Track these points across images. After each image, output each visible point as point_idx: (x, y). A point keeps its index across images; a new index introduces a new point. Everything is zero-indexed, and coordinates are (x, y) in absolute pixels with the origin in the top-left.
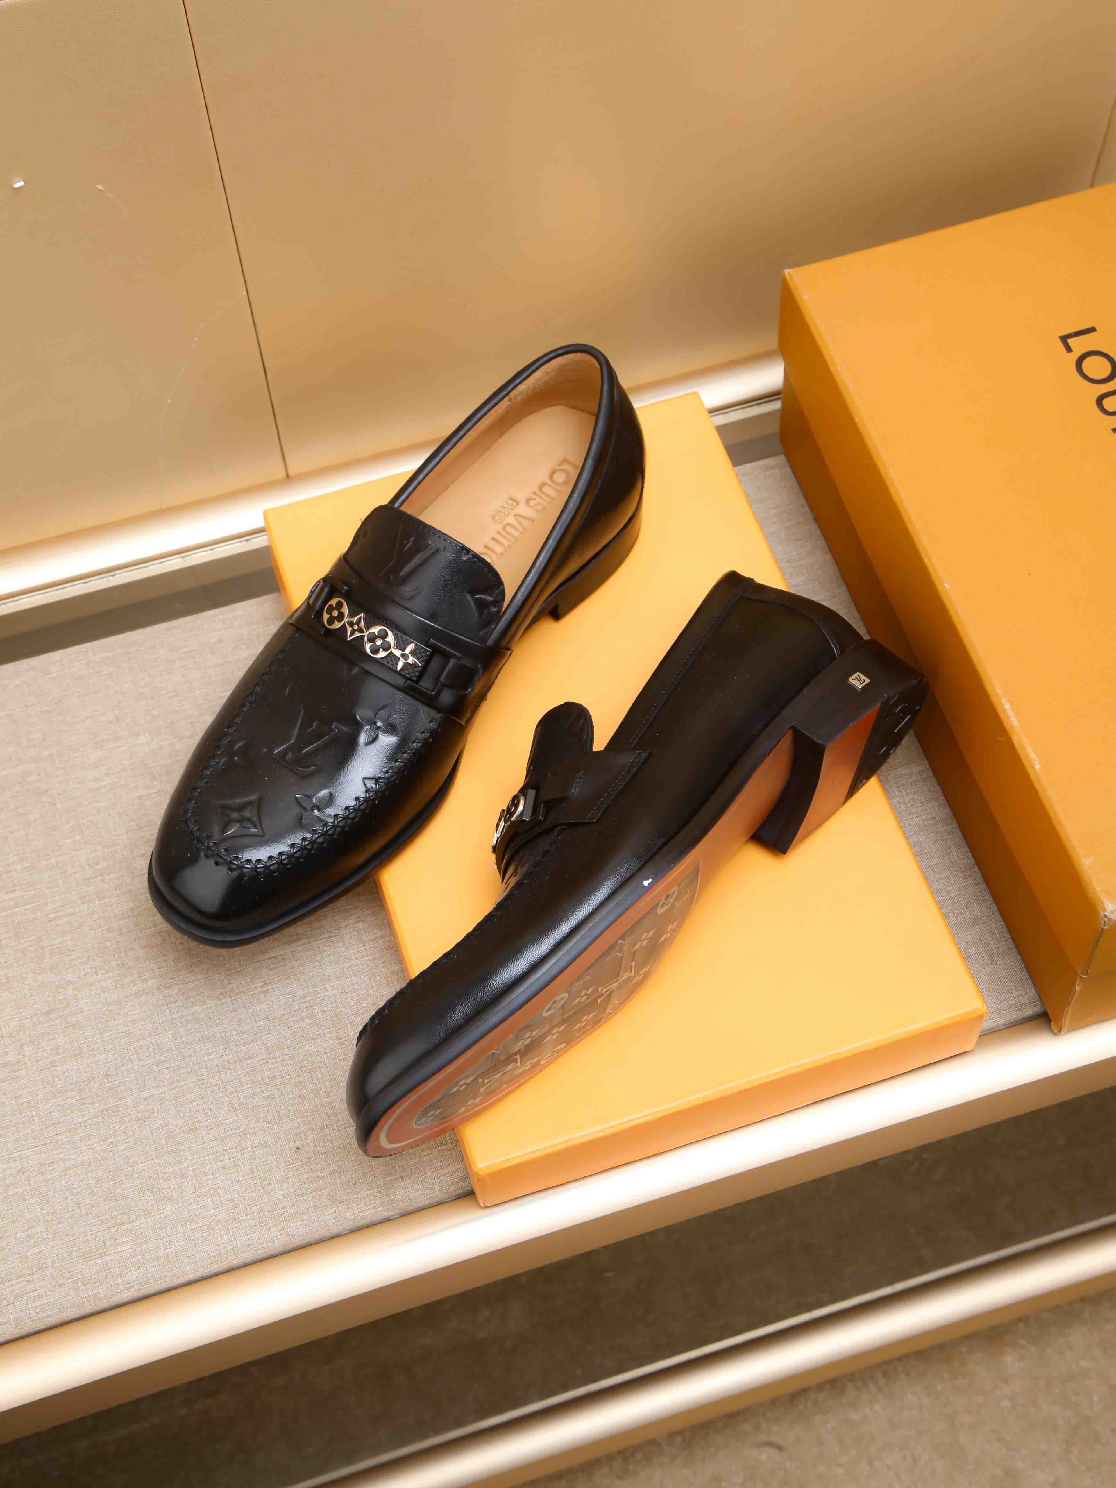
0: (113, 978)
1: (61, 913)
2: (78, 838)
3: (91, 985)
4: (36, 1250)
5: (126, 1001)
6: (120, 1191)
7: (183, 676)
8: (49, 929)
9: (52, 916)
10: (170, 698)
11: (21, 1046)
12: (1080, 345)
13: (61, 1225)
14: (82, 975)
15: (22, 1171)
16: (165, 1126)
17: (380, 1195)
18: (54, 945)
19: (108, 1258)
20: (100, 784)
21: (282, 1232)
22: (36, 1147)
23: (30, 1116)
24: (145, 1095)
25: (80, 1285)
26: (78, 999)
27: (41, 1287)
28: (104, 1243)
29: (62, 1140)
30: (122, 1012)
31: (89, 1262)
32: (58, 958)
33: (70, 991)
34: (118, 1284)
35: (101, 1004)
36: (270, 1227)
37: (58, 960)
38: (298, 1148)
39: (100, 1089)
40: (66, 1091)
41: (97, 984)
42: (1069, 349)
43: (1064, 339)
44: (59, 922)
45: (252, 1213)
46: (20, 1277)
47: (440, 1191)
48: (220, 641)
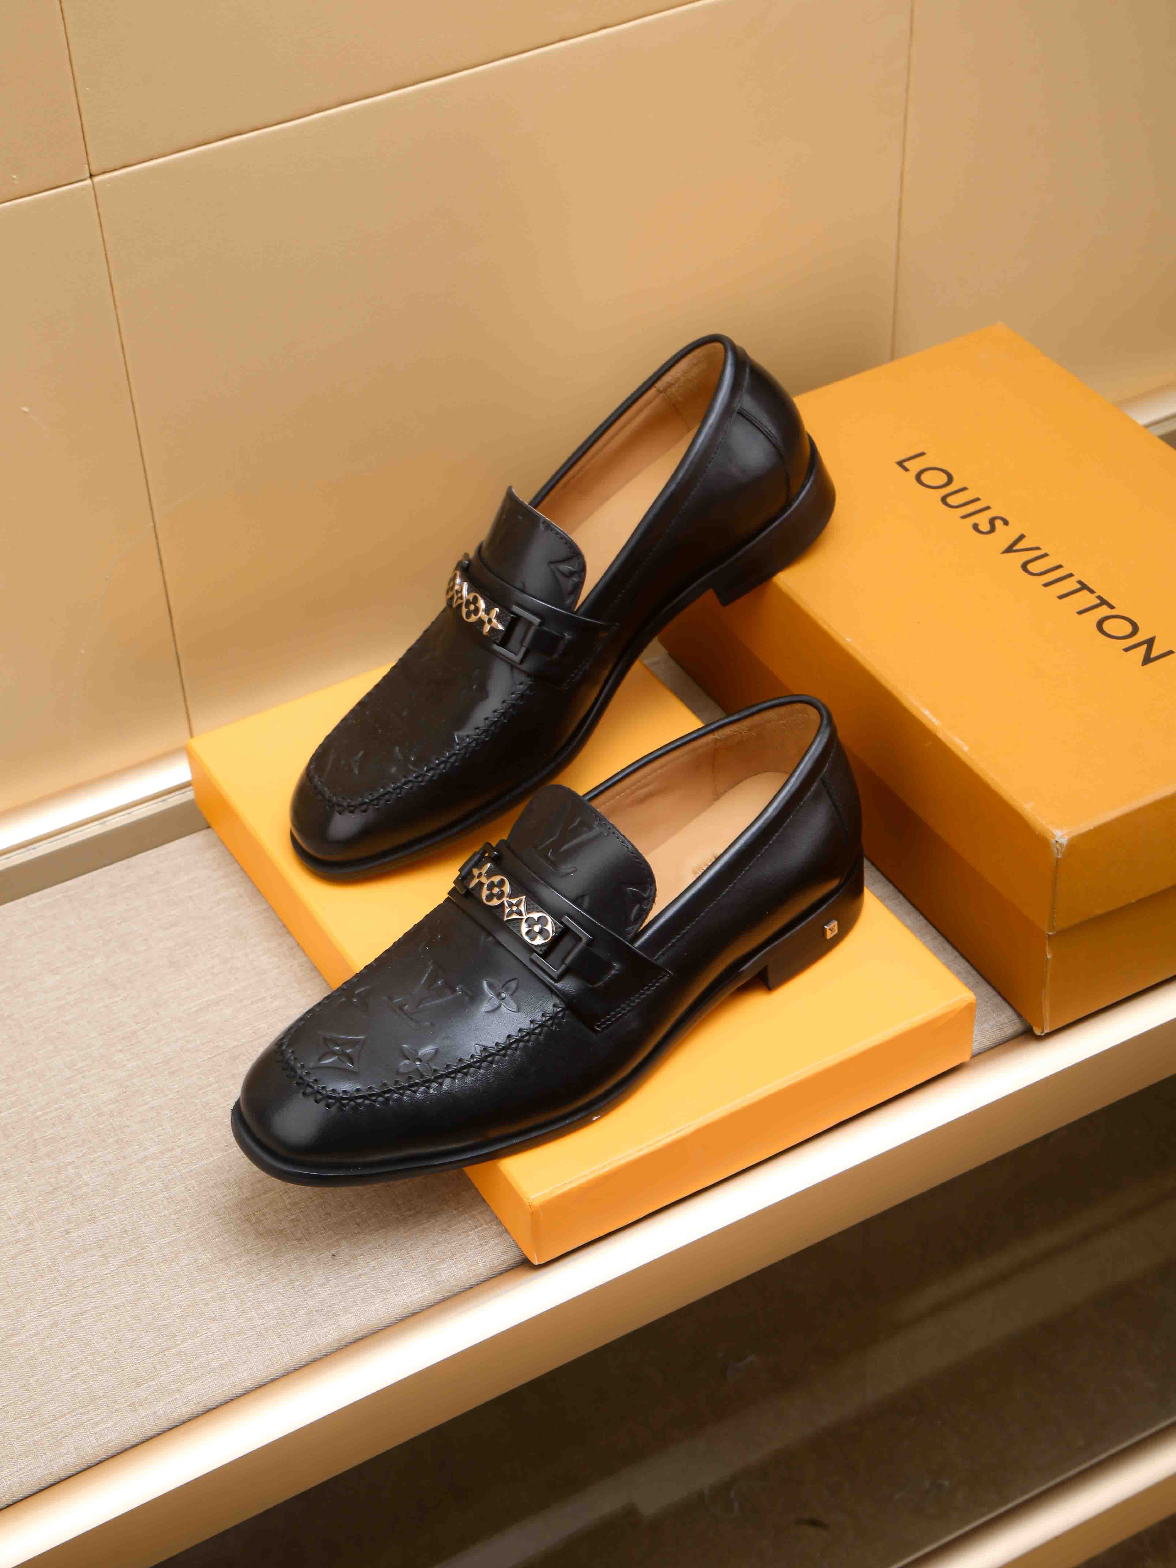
0: (113, 1152)
1: (47, 1110)
2: (51, 1048)
3: (92, 1162)
4: (84, 1386)
5: (131, 1169)
6: (160, 1323)
7: (128, 905)
8: (37, 1125)
9: (38, 1114)
10: (118, 924)
11: (31, 1223)
12: (914, 466)
13: (106, 1361)
14: (80, 1155)
15: (55, 1324)
16: (195, 1262)
17: (425, 1278)
18: (47, 1136)
19: (160, 1379)
20: (63, 1002)
21: (334, 1327)
22: (64, 1302)
23: (53, 1278)
24: (168, 1240)
25: (137, 1406)
26: (81, 1177)
27: (98, 1415)
28: (154, 1368)
29: (90, 1291)
30: (129, 1178)
31: (142, 1386)
32: (53, 1146)
33: (71, 1170)
34: (176, 1399)
35: (106, 1176)
36: (321, 1323)
37: (53, 1148)
38: (334, 1255)
39: (120, 1244)
40: (86, 1251)
41: (98, 1160)
42: (906, 469)
43: (900, 463)
44: (47, 1117)
45: (300, 1316)
46: (72, 1411)
47: (484, 1267)
48: (158, 872)
